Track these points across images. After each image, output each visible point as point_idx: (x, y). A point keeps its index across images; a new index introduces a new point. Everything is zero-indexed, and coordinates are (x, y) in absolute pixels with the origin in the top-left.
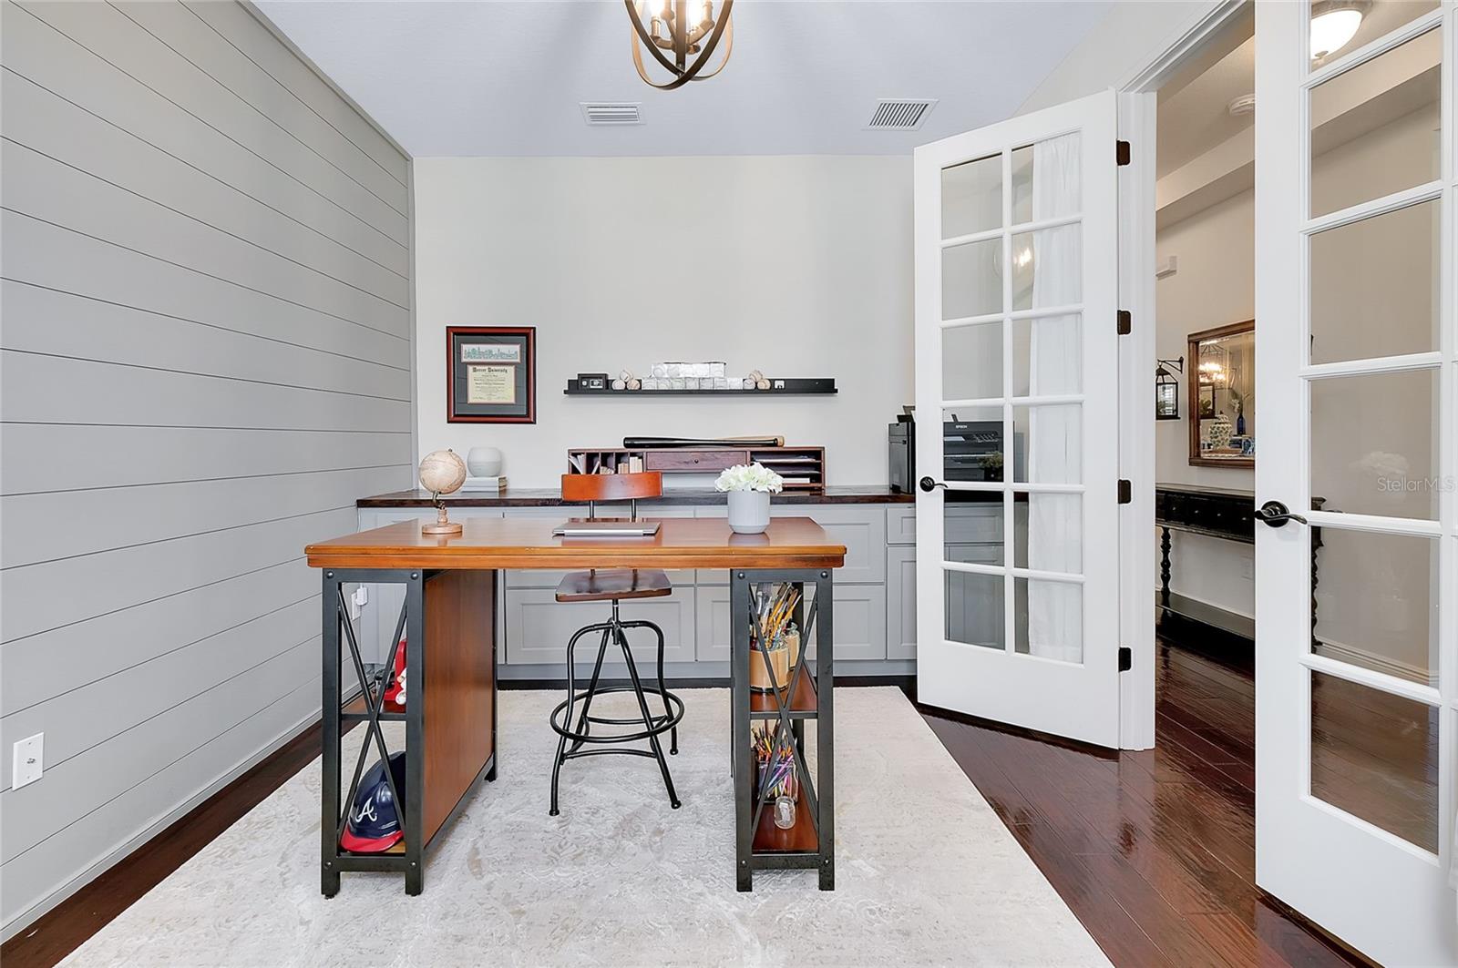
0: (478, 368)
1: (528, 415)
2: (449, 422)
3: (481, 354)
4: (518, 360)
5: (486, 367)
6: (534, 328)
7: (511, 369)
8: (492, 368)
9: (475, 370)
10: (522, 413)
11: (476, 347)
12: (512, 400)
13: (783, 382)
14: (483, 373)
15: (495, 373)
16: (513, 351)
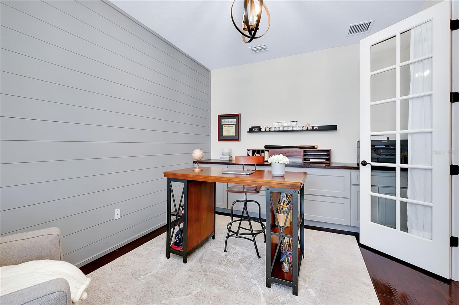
0: (226, 126)
1: (238, 139)
2: (218, 141)
3: (227, 122)
4: (236, 123)
5: (228, 126)
6: (240, 114)
7: (234, 126)
8: (229, 126)
9: (225, 127)
10: (237, 138)
11: (225, 120)
12: (234, 135)
13: (317, 127)
14: (227, 127)
15: (230, 127)
16: (234, 121)
